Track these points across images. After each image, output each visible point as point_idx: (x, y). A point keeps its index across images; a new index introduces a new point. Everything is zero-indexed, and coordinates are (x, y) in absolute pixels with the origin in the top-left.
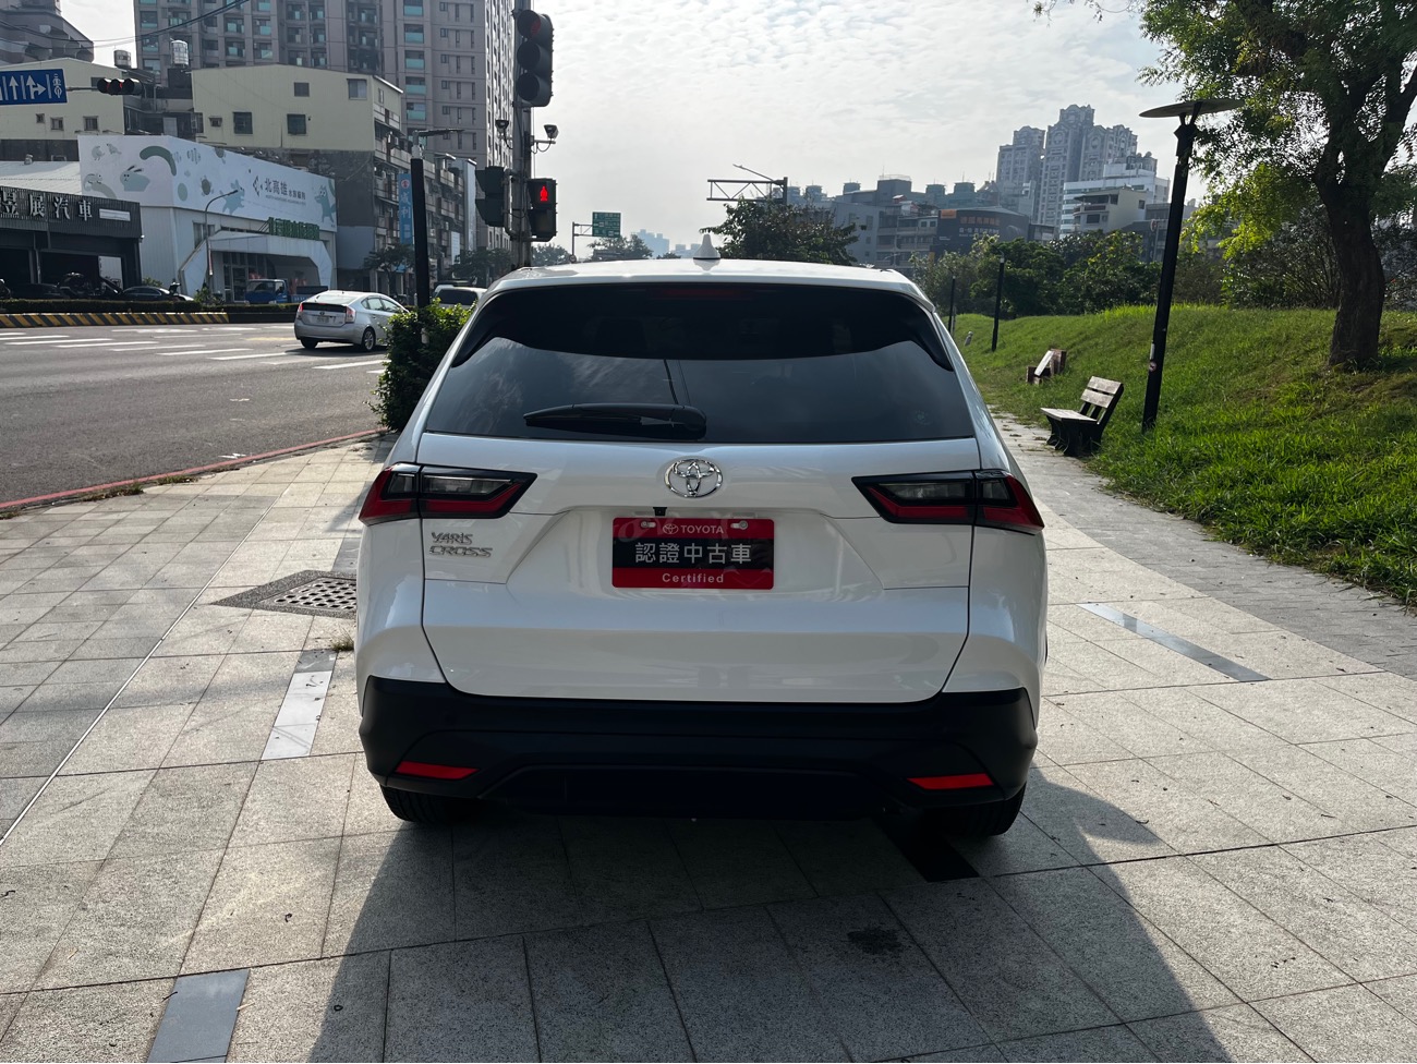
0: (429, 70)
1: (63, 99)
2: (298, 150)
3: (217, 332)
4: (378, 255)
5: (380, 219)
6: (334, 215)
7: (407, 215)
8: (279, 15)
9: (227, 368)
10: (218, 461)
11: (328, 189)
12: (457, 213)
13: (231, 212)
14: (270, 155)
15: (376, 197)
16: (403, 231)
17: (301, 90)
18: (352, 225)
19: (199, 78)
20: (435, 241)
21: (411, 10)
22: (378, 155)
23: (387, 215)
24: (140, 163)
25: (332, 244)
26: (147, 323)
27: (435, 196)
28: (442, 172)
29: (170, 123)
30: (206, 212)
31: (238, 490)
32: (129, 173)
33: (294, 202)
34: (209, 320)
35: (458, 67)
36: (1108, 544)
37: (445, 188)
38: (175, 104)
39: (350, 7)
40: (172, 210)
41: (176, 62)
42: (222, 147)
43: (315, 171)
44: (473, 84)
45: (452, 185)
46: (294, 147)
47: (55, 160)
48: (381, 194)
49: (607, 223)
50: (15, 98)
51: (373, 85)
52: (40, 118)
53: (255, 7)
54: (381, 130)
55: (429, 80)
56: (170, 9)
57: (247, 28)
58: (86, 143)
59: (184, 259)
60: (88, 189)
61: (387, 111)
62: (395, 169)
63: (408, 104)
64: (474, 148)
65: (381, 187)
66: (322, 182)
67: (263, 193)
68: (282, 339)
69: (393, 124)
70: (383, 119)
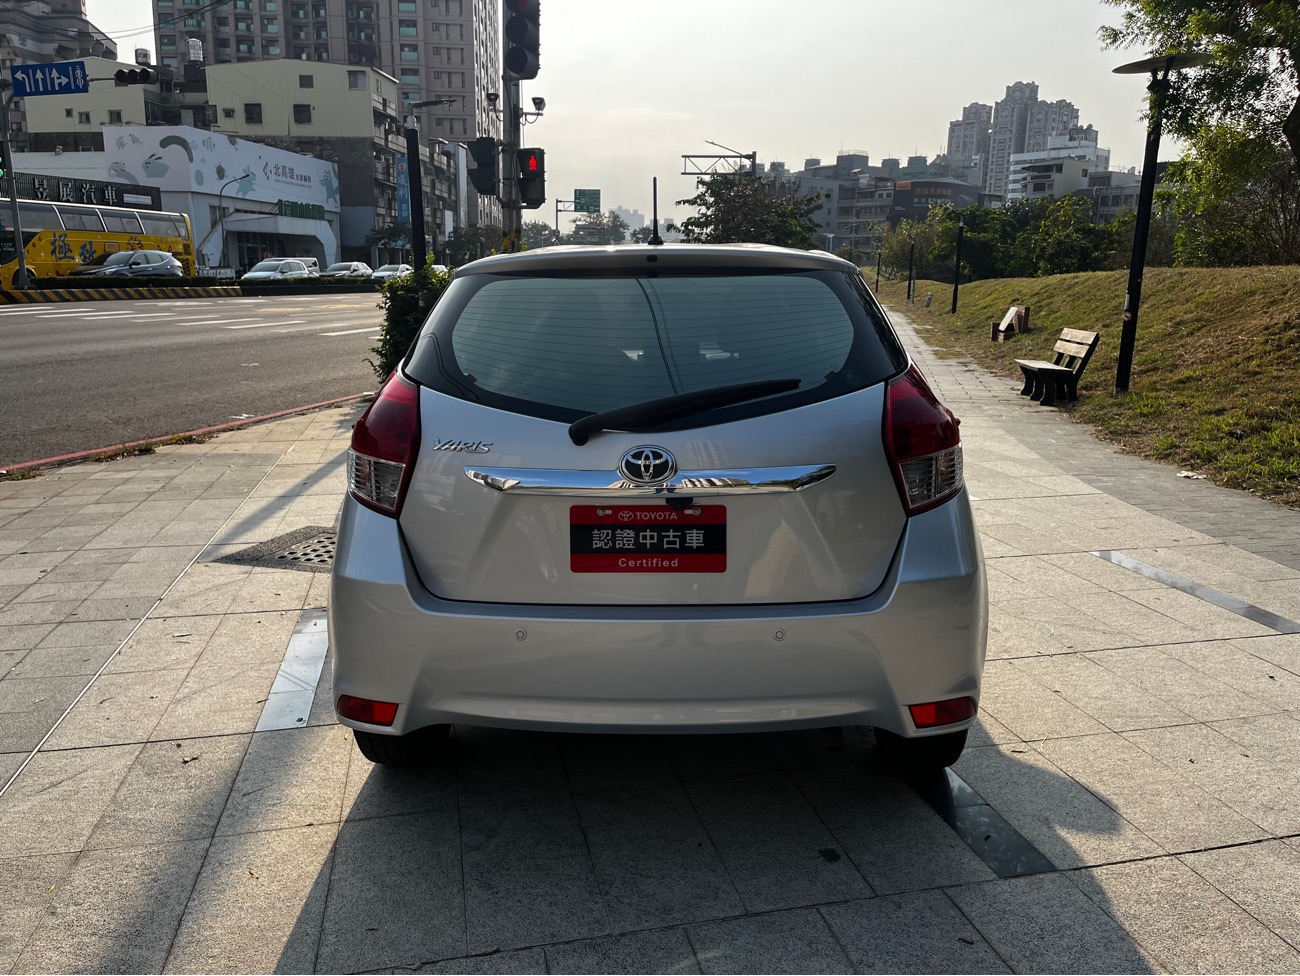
0: (422, 62)
1: (85, 89)
2: (304, 137)
3: (232, 304)
4: (378, 232)
5: (380, 200)
6: (338, 197)
7: (404, 195)
8: (285, 15)
9: (239, 335)
10: (228, 421)
11: (332, 172)
12: (450, 193)
13: (244, 194)
14: (278, 142)
15: (376, 179)
16: (400, 210)
17: (306, 81)
18: (355, 206)
19: (213, 73)
20: (430, 219)
21: (404, 6)
22: (376, 140)
23: (386, 196)
24: (160, 152)
25: (337, 224)
26: (167, 297)
27: (429, 178)
28: (435, 155)
29: (187, 115)
30: (220, 196)
31: (246, 448)
32: (149, 161)
33: (300, 185)
34: (223, 293)
35: (449, 59)
36: (1105, 490)
37: (439, 170)
38: (192, 98)
39: (349, 5)
40: (189, 195)
41: (192, 59)
42: (236, 136)
43: (320, 157)
44: (463, 73)
45: (445, 167)
46: (300, 134)
47: (83, 150)
48: (380, 177)
49: (587, 199)
50: (41, 89)
51: (371, 76)
52: (69, 113)
53: (262, 7)
54: (380, 117)
55: (422, 71)
56: (185, 11)
57: (256, 27)
58: (110, 134)
59: (202, 240)
60: (112, 176)
61: (384, 100)
62: (393, 153)
63: (403, 93)
64: (465, 133)
65: (380, 170)
66: (326, 166)
67: (273, 177)
68: (291, 309)
69: (390, 112)
70: (381, 107)
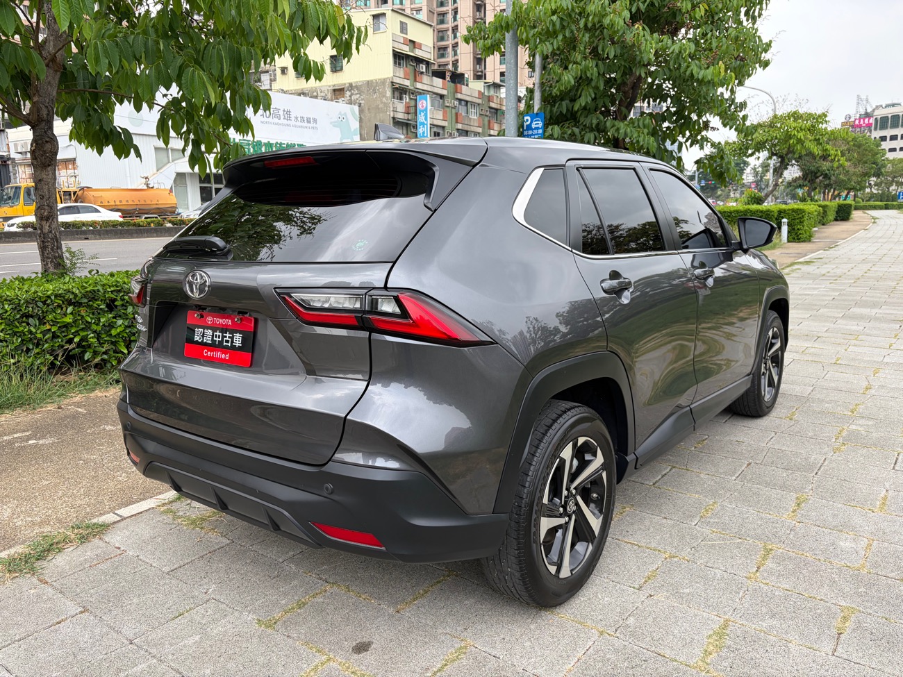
2: (338, 85)
7: (424, 133)
11: (350, 114)
14: (319, 92)
15: (394, 118)
22: (397, 80)
43: (348, 102)
46: (333, 84)
48: (400, 116)
61: (412, 42)
66: (347, 109)
69: (418, 53)
70: (407, 49)
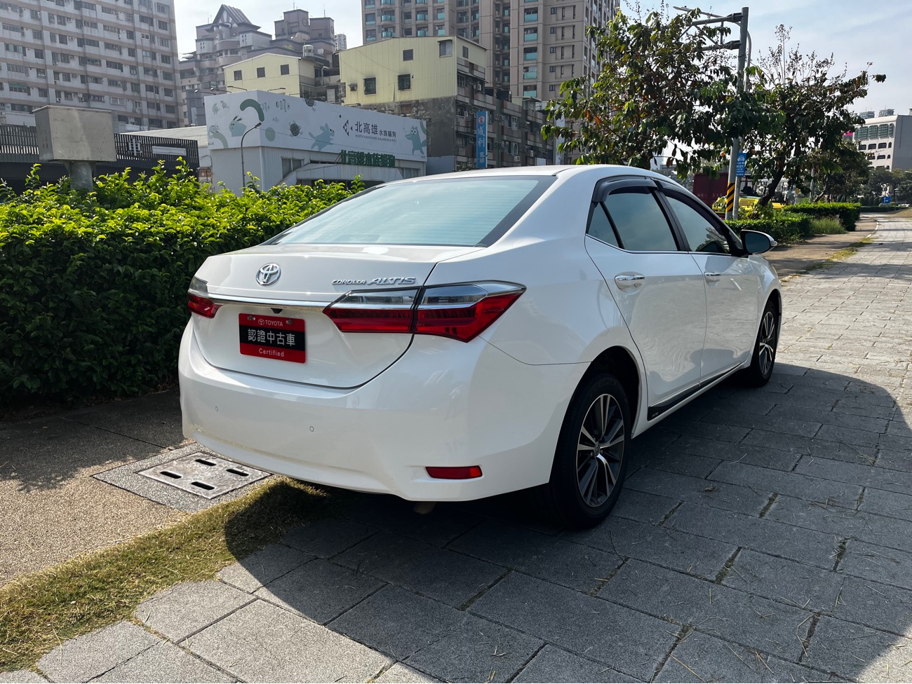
2: (405, 102)
5: (460, 149)
6: (425, 149)
7: (482, 144)
12: (545, 143)
13: (320, 148)
15: (457, 132)
16: (478, 157)
17: (408, 55)
18: (440, 156)
19: (343, 57)
22: (460, 98)
24: (241, 114)
25: (423, 172)
32: (234, 122)
33: (380, 139)
38: (333, 80)
40: (260, 149)
46: (402, 100)
48: (462, 130)
51: (457, 44)
58: (209, 104)
60: (211, 138)
61: (472, 65)
62: (476, 108)
65: (463, 123)
66: (416, 123)
67: (353, 133)
69: (476, 74)
70: (467, 70)
